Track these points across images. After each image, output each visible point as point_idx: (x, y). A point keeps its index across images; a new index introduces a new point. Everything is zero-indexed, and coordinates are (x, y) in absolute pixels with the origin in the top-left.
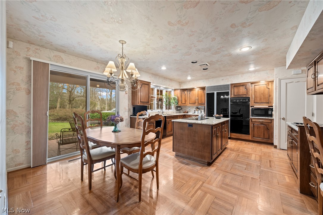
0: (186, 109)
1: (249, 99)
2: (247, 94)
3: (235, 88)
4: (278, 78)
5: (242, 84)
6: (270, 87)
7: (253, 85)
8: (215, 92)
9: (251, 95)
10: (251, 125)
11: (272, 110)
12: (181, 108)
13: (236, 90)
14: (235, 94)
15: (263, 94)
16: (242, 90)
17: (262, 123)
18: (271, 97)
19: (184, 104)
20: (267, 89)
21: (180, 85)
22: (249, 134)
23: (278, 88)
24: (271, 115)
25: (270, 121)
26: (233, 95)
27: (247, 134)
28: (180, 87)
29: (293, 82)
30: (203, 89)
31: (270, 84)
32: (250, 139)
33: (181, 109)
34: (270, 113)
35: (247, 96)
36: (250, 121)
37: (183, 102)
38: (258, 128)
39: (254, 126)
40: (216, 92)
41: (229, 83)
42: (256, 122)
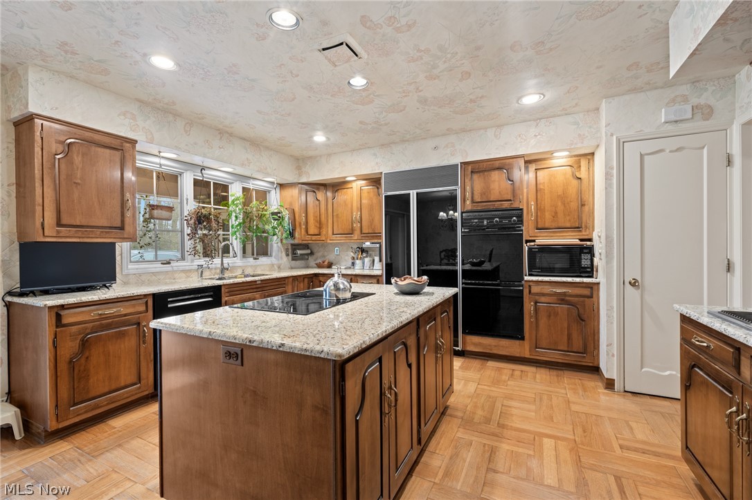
0: (326, 254)
1: (519, 213)
2: (514, 197)
3: (475, 176)
4: (615, 137)
5: (497, 164)
6: (583, 174)
7: (532, 167)
8: (411, 192)
9: (527, 203)
10: (528, 307)
11: (590, 250)
12: (309, 251)
13: (478, 183)
14: (477, 198)
15: (563, 198)
16: (498, 184)
17: (562, 299)
18: (586, 208)
19: (314, 238)
20: (575, 182)
21: (299, 168)
22: (523, 338)
23: (615, 171)
24: (590, 271)
25: (586, 292)
26: (468, 202)
27: (518, 339)
28: (300, 175)
29: (661, 151)
30: (375, 181)
31: (584, 163)
32: (527, 355)
33: (312, 253)
34: (585, 262)
35: (516, 205)
36: (526, 292)
37: (312, 230)
38: (549, 316)
39: (536, 310)
40: (415, 192)
41: (457, 160)
42: (544, 295)
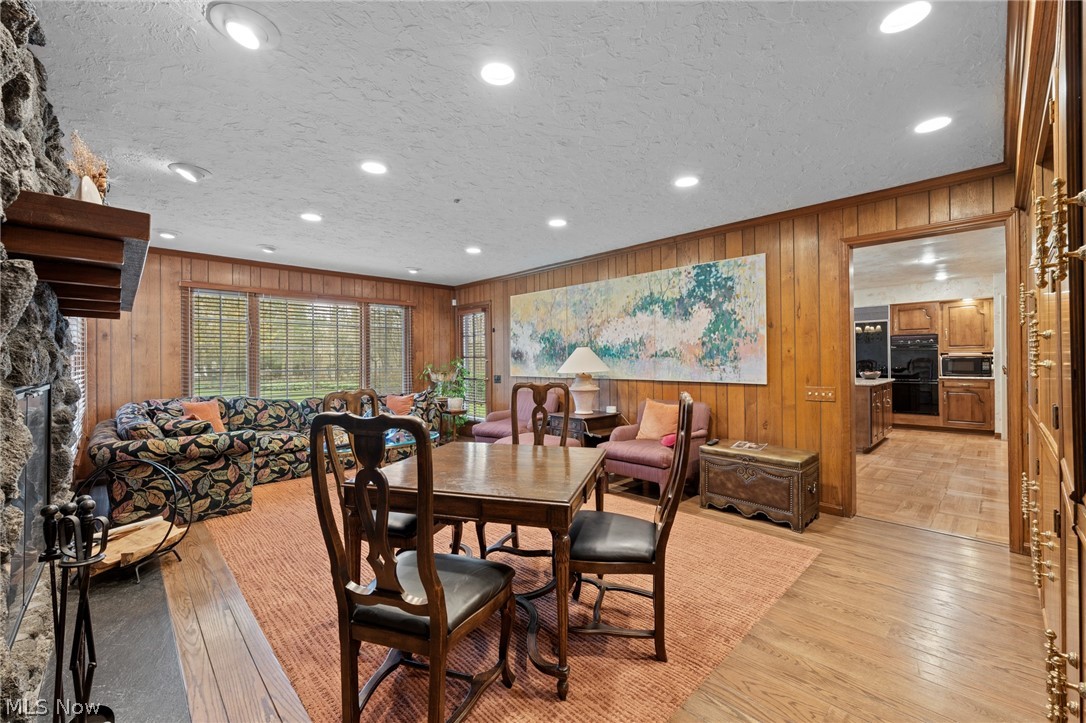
1: (936, 338)
2: (931, 326)
3: (901, 313)
4: (1001, 296)
5: (918, 306)
6: (985, 310)
7: (946, 306)
9: (941, 329)
10: (942, 395)
11: (990, 360)
13: (904, 318)
14: (903, 327)
15: (970, 326)
16: (919, 320)
17: (967, 389)
18: (988, 333)
20: (979, 316)
22: (938, 415)
23: (1000, 315)
24: (989, 372)
25: (986, 385)
26: (896, 330)
27: (934, 415)
31: (986, 304)
32: (941, 425)
34: (985, 366)
35: (932, 332)
36: (940, 386)
38: (958, 401)
39: (948, 397)
41: (888, 303)
42: (953, 387)
